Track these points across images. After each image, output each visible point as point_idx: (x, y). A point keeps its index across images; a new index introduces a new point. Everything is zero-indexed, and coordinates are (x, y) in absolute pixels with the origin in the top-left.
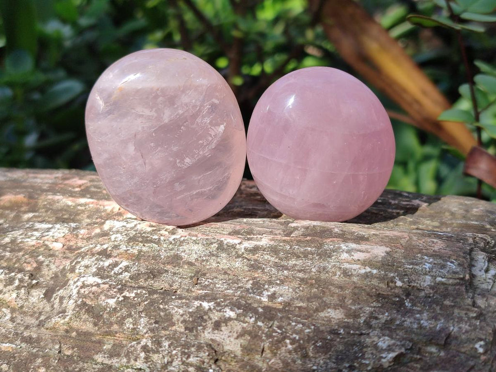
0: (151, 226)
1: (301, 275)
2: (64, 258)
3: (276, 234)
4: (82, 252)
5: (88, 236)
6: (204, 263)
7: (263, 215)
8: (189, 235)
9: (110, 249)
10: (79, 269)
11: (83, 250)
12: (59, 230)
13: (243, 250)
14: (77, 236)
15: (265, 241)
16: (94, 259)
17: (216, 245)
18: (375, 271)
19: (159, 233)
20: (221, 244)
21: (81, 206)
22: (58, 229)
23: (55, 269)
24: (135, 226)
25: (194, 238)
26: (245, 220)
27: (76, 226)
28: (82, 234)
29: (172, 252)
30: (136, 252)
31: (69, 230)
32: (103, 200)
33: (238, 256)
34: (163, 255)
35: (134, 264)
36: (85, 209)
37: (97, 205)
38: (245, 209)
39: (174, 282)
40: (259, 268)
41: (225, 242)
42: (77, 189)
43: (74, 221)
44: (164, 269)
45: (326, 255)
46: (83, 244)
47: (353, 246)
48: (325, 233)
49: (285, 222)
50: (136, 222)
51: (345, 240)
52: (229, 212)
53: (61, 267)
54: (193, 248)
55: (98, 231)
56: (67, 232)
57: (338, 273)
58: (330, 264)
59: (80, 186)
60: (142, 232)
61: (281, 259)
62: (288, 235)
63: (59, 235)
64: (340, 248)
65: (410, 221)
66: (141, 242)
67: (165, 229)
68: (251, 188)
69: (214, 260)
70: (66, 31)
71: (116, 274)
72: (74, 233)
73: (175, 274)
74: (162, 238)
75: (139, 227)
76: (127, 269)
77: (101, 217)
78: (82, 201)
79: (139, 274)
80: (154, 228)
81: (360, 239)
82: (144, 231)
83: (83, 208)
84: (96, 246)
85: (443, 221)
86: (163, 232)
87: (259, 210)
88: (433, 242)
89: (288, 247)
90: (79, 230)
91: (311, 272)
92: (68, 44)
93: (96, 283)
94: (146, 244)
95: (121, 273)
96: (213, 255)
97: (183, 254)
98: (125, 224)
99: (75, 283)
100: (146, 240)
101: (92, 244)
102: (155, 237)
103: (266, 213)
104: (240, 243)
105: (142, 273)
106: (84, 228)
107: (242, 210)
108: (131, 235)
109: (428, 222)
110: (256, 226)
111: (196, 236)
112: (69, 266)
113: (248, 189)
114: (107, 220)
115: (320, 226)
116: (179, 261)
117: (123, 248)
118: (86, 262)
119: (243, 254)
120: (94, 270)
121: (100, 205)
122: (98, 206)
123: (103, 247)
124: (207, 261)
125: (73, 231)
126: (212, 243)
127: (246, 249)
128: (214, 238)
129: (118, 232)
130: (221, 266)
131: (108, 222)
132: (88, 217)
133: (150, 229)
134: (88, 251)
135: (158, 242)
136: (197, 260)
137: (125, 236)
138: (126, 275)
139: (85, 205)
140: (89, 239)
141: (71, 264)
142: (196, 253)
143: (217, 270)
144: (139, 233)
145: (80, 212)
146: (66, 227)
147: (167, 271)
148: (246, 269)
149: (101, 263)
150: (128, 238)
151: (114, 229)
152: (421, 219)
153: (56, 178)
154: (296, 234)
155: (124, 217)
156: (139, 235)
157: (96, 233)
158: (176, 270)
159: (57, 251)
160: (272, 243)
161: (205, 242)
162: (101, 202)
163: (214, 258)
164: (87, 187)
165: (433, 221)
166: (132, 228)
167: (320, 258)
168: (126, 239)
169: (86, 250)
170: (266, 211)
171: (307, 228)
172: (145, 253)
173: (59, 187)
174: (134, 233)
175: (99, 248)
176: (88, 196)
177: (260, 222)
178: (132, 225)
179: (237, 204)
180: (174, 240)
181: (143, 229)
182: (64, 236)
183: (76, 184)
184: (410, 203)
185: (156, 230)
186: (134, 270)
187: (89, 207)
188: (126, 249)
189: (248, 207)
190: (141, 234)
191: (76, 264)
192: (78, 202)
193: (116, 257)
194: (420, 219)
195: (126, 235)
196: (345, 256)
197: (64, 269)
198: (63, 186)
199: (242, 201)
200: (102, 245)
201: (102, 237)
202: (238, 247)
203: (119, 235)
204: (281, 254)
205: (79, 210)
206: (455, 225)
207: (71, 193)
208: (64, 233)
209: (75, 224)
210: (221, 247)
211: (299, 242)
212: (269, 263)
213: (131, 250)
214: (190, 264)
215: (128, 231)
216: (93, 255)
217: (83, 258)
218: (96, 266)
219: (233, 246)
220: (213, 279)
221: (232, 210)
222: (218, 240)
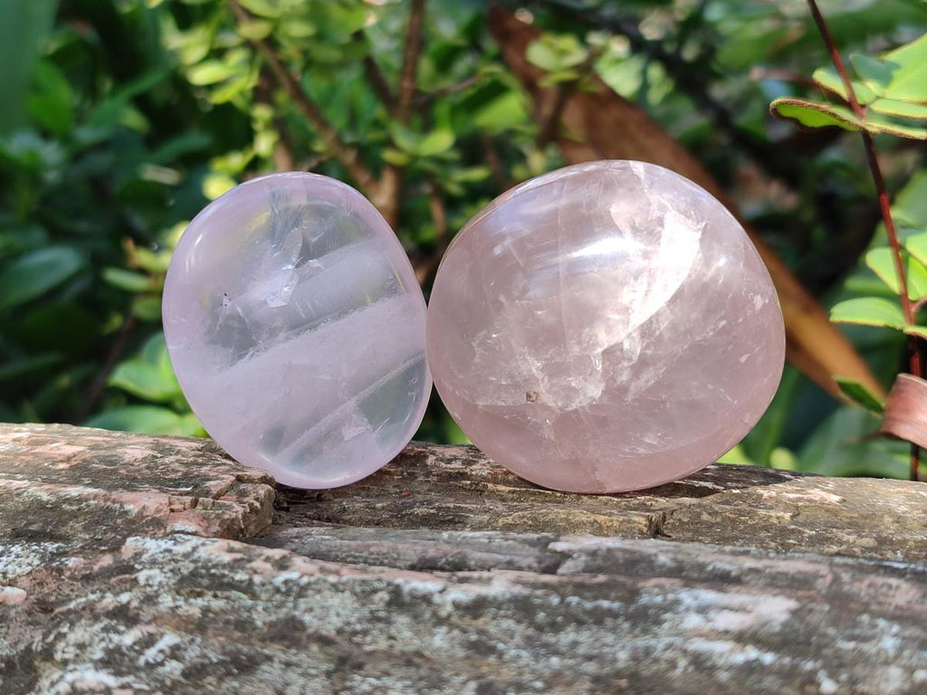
0: (231, 550)
1: (591, 667)
2: (29, 623)
3: (520, 569)
4: (69, 611)
5: (84, 572)
6: (357, 639)
7: (480, 523)
8: (322, 570)
9: (135, 604)
10: (63, 652)
11: (72, 605)
12: (20, 559)
13: (449, 608)
14: (60, 571)
15: (500, 585)
16: (98, 627)
17: (384, 596)
18: (768, 658)
19: (248, 565)
20: (396, 592)
21: (71, 504)
22: (18, 556)
23: (8, 651)
24: (195, 549)
25: (332, 579)
26: (445, 535)
27: (58, 549)
28: (70, 569)
29: (283, 613)
30: (196, 612)
31: (42, 559)
32: (120, 490)
33: (440, 621)
34: (260, 619)
35: (192, 641)
36: (79, 510)
37: (105, 501)
38: (439, 509)
39: (287, 684)
40: (492, 650)
41: (406, 589)
42: (61, 466)
43: (53, 538)
44: (262, 654)
45: (645, 619)
46: (72, 590)
47: (708, 596)
48: (638, 566)
49: (538, 539)
50: (195, 541)
51: (690, 583)
52: (403, 516)
53: (22, 647)
54: (330, 602)
55: (107, 560)
56: (36, 562)
57: (682, 663)
58: (660, 641)
59: (68, 459)
60: (210, 564)
61: (540, 628)
62: (551, 570)
63: (19, 571)
64: (677, 602)
65: (810, 537)
66: (208, 588)
67: (263, 557)
68: (449, 461)
69: (381, 631)
70: (51, 154)
71: (150, 666)
72: (54, 564)
73: (288, 665)
74: (257, 579)
75: (202, 553)
76: (175, 653)
77: (114, 529)
78: (74, 491)
79: (203, 666)
80: (239, 556)
81: (722, 580)
82: (214, 562)
83: (74, 508)
84: (103, 597)
85: (885, 535)
86: (258, 564)
87: (471, 511)
88: (890, 587)
89: (555, 600)
90: (63, 559)
91: (615, 660)
92: (52, 177)
93: (102, 687)
94: (219, 593)
95: (162, 664)
96: (379, 620)
97: (307, 618)
98: (169, 544)
99: (53, 684)
100: (220, 585)
101: (93, 592)
102: (240, 576)
103: (486, 517)
104: (442, 592)
105: (211, 663)
106: (75, 554)
107: (432, 511)
108: (185, 572)
109: (852, 538)
110: (474, 550)
111: (337, 573)
112: (40, 644)
113: (443, 465)
114: (129, 535)
115: (625, 551)
116: (297, 634)
117: (166, 601)
118: (79, 634)
119: (449, 616)
120: (98, 654)
121: (114, 502)
122: (109, 503)
123: (119, 599)
124: (365, 633)
125: (52, 560)
126: (375, 591)
127: (457, 605)
128: (380, 580)
129: (153, 563)
130: (399, 647)
131: (130, 540)
132: (86, 529)
133: (227, 558)
134: (84, 609)
135: (248, 588)
136: (340, 632)
137: (170, 574)
138: (173, 668)
139: (80, 500)
140: (88, 579)
141: (43, 639)
142: (338, 615)
143: (388, 655)
144: (203, 567)
145: (67, 516)
146: (33, 551)
147: (269, 659)
148: (461, 653)
149: (116, 638)
150: (177, 578)
151: (145, 557)
152: (834, 530)
153: (14, 440)
154: (569, 568)
155: (168, 530)
156: (203, 571)
157: (101, 568)
158: (292, 655)
159: (14, 606)
160: (518, 590)
161: (358, 589)
162: (115, 495)
163: (381, 625)
164: (84, 460)
165: (862, 537)
166: (186, 556)
167: (634, 626)
168: (172, 581)
169: (80, 607)
170: (486, 512)
171: (593, 554)
172: (216, 613)
173: (21, 460)
174: (192, 566)
175: (109, 601)
176: (87, 481)
177: (482, 540)
178: (187, 548)
179: (420, 498)
180: (286, 582)
181: (212, 557)
182: (31, 572)
183: (60, 455)
184: (806, 497)
185: (242, 559)
186: (192, 654)
187: (88, 506)
188: (171, 604)
189: (444, 505)
190: (208, 569)
191: (56, 638)
192: (62, 494)
193: (149, 623)
194: (832, 533)
195: (172, 571)
196: (693, 621)
197: (28, 649)
198: (30, 458)
199: (430, 490)
200: (117, 594)
201: (118, 574)
202: (437, 599)
203: (155, 572)
204: (541, 616)
205: (65, 512)
206: (911, 543)
207: (49, 474)
208: (29, 564)
209: (56, 545)
210: (398, 600)
211: (580, 589)
212: (512, 637)
213: (186, 608)
214: (324, 641)
215: (176, 561)
216: (96, 618)
217: (72, 624)
218: (103, 645)
219: (427, 599)
220: (378, 678)
221: (408, 511)
222: (389, 584)
